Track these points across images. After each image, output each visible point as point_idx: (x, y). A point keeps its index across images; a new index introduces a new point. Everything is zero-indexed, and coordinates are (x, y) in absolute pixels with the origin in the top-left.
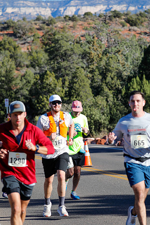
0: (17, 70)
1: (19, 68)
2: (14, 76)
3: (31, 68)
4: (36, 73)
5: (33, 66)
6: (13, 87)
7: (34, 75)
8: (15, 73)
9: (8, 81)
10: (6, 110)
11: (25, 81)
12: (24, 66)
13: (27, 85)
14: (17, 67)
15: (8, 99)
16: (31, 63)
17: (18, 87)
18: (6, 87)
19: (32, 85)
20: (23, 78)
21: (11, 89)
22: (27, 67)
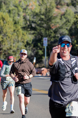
0: (57, 8)
1: (59, 6)
2: (54, 14)
3: (72, 6)
4: (77, 12)
5: (74, 5)
6: (53, 26)
7: (74, 14)
8: (55, 11)
9: (48, 20)
10: (44, 49)
11: (64, 20)
12: (64, 5)
13: (66, 25)
14: (57, 5)
15: (47, 38)
16: (72, 1)
17: (58, 25)
18: (45, 25)
19: (73, 25)
20: (63, 17)
21: (51, 28)
22: (68, 5)
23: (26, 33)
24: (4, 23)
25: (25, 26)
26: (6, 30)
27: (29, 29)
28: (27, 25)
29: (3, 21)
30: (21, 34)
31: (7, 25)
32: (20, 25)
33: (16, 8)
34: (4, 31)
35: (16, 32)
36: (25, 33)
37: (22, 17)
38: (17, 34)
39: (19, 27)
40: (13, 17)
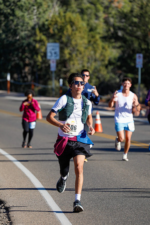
23: (109, 47)
24: (73, 30)
25: (106, 34)
26: (76, 41)
27: (113, 40)
28: (110, 33)
29: (72, 27)
30: (100, 48)
31: (77, 33)
32: (99, 33)
33: (92, 6)
34: (73, 43)
35: (92, 45)
36: (106, 47)
37: (102, 20)
38: (94, 48)
39: (98, 37)
40: (88, 21)
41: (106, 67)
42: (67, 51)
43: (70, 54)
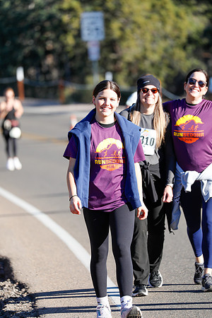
41: (184, 47)
42: (115, 25)
43: (122, 29)
